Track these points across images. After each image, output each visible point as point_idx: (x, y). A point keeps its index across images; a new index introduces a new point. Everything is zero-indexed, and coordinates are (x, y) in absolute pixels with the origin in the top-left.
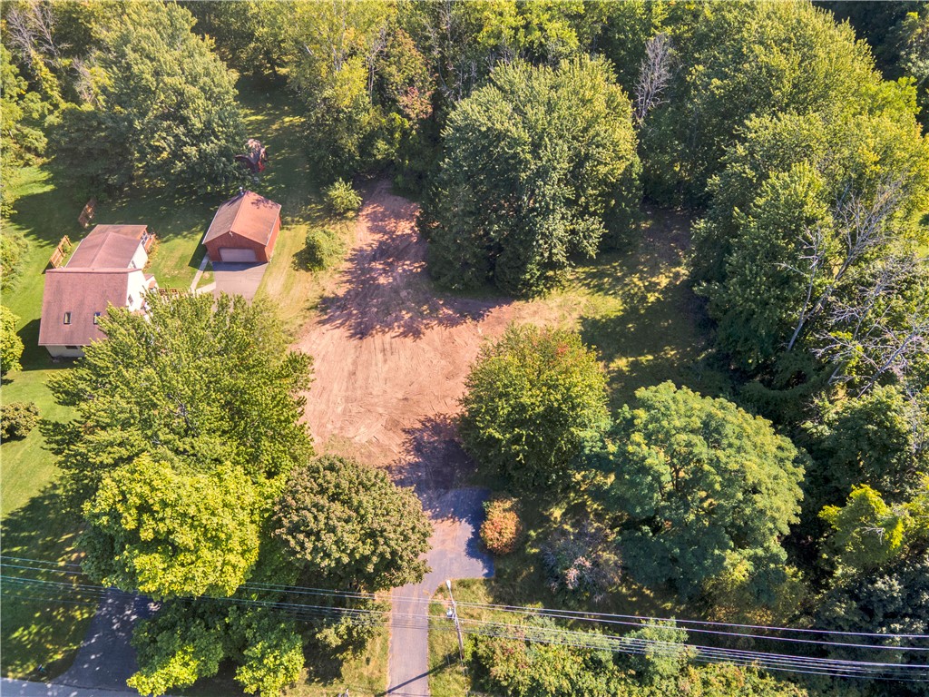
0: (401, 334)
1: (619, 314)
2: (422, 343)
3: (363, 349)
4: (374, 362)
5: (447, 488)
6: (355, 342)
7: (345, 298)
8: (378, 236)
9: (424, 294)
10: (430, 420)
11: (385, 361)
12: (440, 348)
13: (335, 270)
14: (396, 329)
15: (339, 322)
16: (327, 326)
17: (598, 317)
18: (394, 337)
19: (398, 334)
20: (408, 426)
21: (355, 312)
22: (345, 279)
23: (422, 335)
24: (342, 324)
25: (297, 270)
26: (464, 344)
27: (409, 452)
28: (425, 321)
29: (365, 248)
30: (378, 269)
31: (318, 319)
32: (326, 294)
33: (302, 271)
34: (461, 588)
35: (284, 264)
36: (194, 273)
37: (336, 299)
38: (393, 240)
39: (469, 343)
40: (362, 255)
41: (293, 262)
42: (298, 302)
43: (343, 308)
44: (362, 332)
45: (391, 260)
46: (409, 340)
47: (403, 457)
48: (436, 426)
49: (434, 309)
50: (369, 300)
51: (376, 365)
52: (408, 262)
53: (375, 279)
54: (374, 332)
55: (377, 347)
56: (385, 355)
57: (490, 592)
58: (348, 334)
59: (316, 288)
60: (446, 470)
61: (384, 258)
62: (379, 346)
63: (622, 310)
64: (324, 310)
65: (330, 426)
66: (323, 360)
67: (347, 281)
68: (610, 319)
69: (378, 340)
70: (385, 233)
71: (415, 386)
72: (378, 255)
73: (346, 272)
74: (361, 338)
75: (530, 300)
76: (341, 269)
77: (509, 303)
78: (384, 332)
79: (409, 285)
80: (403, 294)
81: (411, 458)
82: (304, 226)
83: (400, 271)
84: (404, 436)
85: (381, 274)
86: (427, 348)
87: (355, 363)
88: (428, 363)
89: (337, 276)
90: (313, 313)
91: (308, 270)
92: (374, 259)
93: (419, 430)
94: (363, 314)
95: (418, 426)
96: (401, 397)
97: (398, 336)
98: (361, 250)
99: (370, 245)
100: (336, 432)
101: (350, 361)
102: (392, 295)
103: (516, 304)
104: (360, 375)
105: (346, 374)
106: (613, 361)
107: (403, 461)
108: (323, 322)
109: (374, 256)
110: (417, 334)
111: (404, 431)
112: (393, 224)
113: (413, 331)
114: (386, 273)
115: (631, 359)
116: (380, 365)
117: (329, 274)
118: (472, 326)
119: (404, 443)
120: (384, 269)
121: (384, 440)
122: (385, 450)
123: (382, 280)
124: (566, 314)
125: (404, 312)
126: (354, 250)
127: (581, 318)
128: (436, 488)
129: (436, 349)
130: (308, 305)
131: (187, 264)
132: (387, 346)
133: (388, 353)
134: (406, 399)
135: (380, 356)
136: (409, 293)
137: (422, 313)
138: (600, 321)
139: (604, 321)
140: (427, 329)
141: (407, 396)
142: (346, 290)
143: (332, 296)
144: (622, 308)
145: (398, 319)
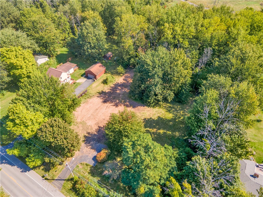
0: (114, 105)
1: (170, 119)
2: (117, 109)
5: (99, 142)
6: (102, 103)
7: (107, 93)
8: (124, 81)
9: (125, 97)
11: (106, 109)
16: (99, 98)
17: (164, 118)
20: (100, 126)
21: (107, 97)
24: (102, 98)
25: (102, 83)
27: (96, 131)
28: (121, 104)
34: (86, 165)
35: (100, 81)
38: (127, 83)
40: (118, 84)
41: (102, 81)
42: (97, 90)
43: (105, 95)
44: (105, 102)
45: (123, 87)
46: (114, 107)
47: (94, 132)
49: (125, 102)
50: (112, 95)
51: (103, 109)
52: (127, 89)
53: (117, 91)
58: (102, 101)
59: (103, 88)
60: (101, 138)
64: (100, 94)
65: (84, 119)
66: (93, 104)
67: (110, 89)
69: (108, 104)
70: (126, 81)
73: (111, 87)
75: (150, 108)
76: (111, 86)
77: (144, 106)
78: (110, 103)
79: (123, 94)
80: (121, 96)
81: (96, 133)
82: (110, 74)
83: (124, 91)
84: (98, 127)
85: (119, 90)
89: (109, 87)
90: (98, 93)
91: (104, 84)
92: (120, 86)
93: (102, 128)
95: (102, 126)
97: (112, 105)
99: (121, 83)
100: (85, 120)
101: (98, 106)
102: (118, 95)
103: (146, 107)
104: (98, 110)
105: (95, 109)
106: (160, 130)
109: (120, 85)
110: (117, 106)
112: (130, 80)
115: (164, 131)
116: (104, 110)
117: (107, 86)
118: (131, 109)
119: (97, 129)
120: (120, 89)
121: (93, 126)
122: (92, 129)
124: (156, 114)
125: (117, 100)
126: (117, 82)
127: (159, 116)
128: (96, 141)
131: (81, 75)
132: (108, 106)
133: (108, 108)
134: (104, 119)
135: (105, 108)
136: (122, 96)
137: (121, 102)
138: (163, 119)
139: (165, 119)
140: (120, 106)
141: (105, 119)
142: (109, 91)
143: (105, 91)
144: (172, 118)
145: (115, 101)
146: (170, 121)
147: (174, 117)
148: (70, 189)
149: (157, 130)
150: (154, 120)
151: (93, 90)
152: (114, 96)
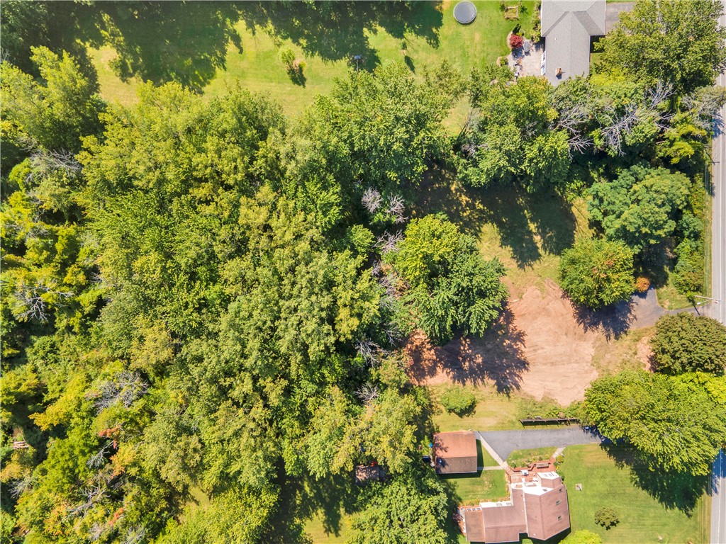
0: (522, 343)
1: (495, 226)
2: (527, 331)
3: (535, 361)
4: (545, 354)
6: (531, 367)
7: (497, 379)
8: (439, 370)
10: (578, 320)
11: (542, 348)
12: (530, 321)
13: (474, 390)
14: (519, 346)
15: (516, 378)
16: (521, 384)
17: (500, 237)
18: (525, 346)
19: (522, 345)
20: (583, 331)
21: (508, 371)
22: (480, 383)
23: (522, 332)
24: (518, 376)
25: (475, 412)
27: (597, 328)
28: (511, 331)
29: (451, 376)
30: (470, 364)
31: (515, 390)
32: (494, 390)
33: (476, 409)
34: (661, 298)
35: (468, 422)
36: (486, 472)
37: (498, 384)
38: (441, 360)
39: (524, 305)
40: (458, 376)
41: (468, 416)
43: (505, 379)
44: (523, 364)
45: (461, 358)
46: (525, 338)
47: (600, 330)
48: (581, 317)
49: (500, 327)
50: (496, 365)
52: (462, 348)
53: (478, 365)
54: (523, 358)
56: (538, 349)
57: (661, 286)
58: (525, 372)
59: (490, 398)
61: (459, 363)
62: (532, 354)
63: (492, 224)
64: (508, 389)
65: (586, 368)
66: (544, 381)
67: (482, 380)
68: (500, 231)
69: (527, 352)
70: (435, 365)
71: (557, 330)
72: (457, 367)
73: (475, 383)
74: (528, 364)
76: (473, 387)
78: (522, 352)
79: (481, 344)
80: (489, 346)
81: (600, 327)
82: (433, 419)
83: (470, 351)
84: (588, 331)
85: (474, 362)
86: (531, 327)
87: (545, 364)
89: (479, 387)
90: (511, 395)
91: (475, 406)
92: (461, 368)
93: (585, 325)
94: (508, 367)
95: (582, 325)
96: (565, 337)
98: (454, 378)
99: (448, 373)
100: (589, 364)
101: (544, 367)
102: (491, 352)
104: (553, 360)
105: (553, 367)
106: (531, 231)
107: (603, 330)
108: (518, 387)
109: (458, 369)
110: (521, 334)
111: (585, 332)
112: (427, 362)
113: (519, 337)
114: (473, 359)
115: (529, 222)
116: (545, 350)
117: (479, 392)
118: (512, 305)
119: (592, 331)
120: (469, 361)
121: (591, 341)
122: (598, 339)
123: (480, 360)
125: (505, 344)
126: (454, 382)
127: (501, 246)
128: (615, 313)
129: (531, 323)
130: (506, 399)
131: (478, 478)
132: (532, 349)
133: (536, 348)
135: (539, 351)
136: (489, 343)
137: (504, 334)
138: (502, 237)
139: (502, 234)
140: (516, 330)
141: (564, 334)
142: (490, 379)
143: (496, 387)
144: (490, 224)
145: (510, 346)
146: (501, 225)
147: (486, 222)
148: (701, 292)
149: (535, 234)
150: (515, 251)
151: (505, 413)
152: (499, 357)
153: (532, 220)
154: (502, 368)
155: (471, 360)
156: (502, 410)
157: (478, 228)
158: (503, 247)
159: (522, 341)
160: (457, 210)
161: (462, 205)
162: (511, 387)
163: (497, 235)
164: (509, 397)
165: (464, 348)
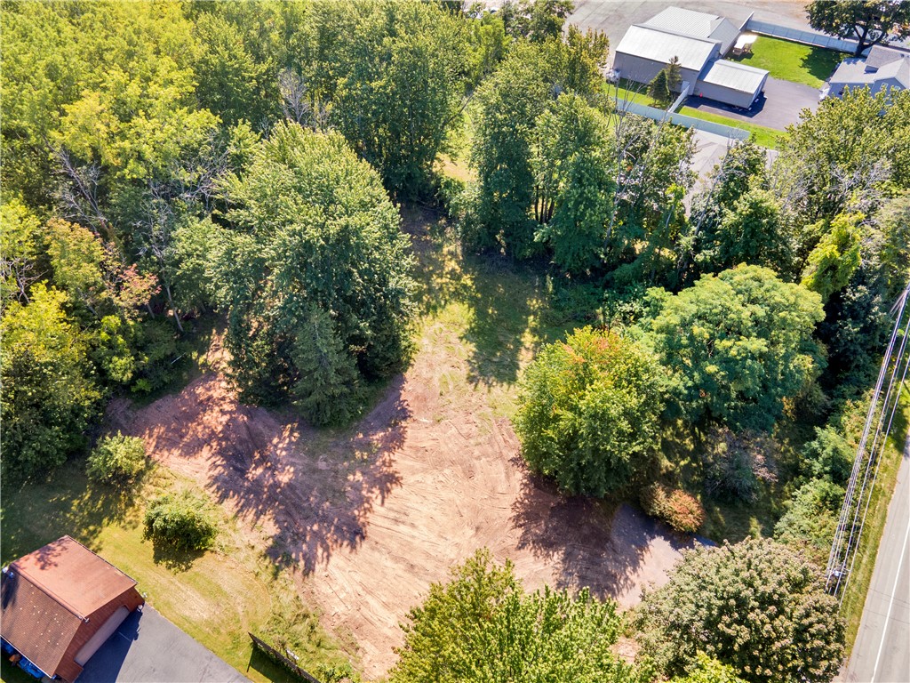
0: (382, 492)
1: (472, 311)
2: (408, 479)
3: (381, 542)
4: (409, 539)
5: (607, 539)
6: (364, 547)
7: (284, 530)
8: (206, 452)
9: (337, 445)
10: (517, 518)
11: (413, 525)
12: (425, 466)
13: (227, 522)
14: (374, 496)
15: (320, 551)
16: (318, 567)
17: (468, 327)
18: (383, 502)
19: (380, 497)
20: (516, 542)
21: (315, 527)
22: (251, 516)
23: (397, 475)
24: (326, 549)
25: (188, 568)
26: (434, 442)
27: (548, 556)
28: (378, 464)
29: (215, 473)
30: (263, 474)
31: (299, 574)
32: (261, 547)
33: (196, 561)
35: (163, 581)
37: (279, 540)
38: (226, 438)
39: (435, 436)
40: (225, 481)
41: (169, 567)
42: (250, 587)
43: (299, 538)
44: (354, 533)
45: (257, 456)
46: (396, 490)
47: (552, 563)
48: (527, 516)
49: (367, 446)
50: (305, 505)
51: (413, 537)
52: (275, 441)
53: (276, 485)
54: (362, 520)
55: (389, 526)
56: (403, 523)
58: (346, 550)
59: (242, 555)
60: (586, 530)
61: (248, 461)
62: (387, 523)
63: (469, 307)
64: (288, 561)
66: (370, 593)
67: (258, 516)
68: (474, 320)
69: (378, 516)
70: (207, 442)
71: (464, 511)
72: (239, 465)
73: (240, 511)
74: (363, 538)
76: (231, 515)
78: (369, 510)
79: (312, 454)
80: (322, 465)
81: (557, 557)
83: (284, 453)
84: (526, 550)
85: (273, 475)
86: (418, 477)
87: (396, 559)
88: (439, 486)
89: (239, 523)
90: (283, 575)
91: (200, 553)
92: (242, 473)
93: (525, 533)
94: (324, 519)
95: (520, 532)
96: (473, 532)
97: (383, 498)
98: (216, 479)
99: (214, 465)
101: (389, 563)
102: (316, 476)
103: (408, 375)
104: (419, 561)
105: (407, 575)
106: (523, 342)
107: (558, 566)
108: (309, 570)
109: (236, 469)
110: (393, 479)
111: (519, 548)
112: (200, 428)
113: (386, 481)
114: (275, 469)
115: (527, 331)
116: (415, 533)
117: (231, 532)
118: (414, 425)
119: (535, 555)
120: (267, 469)
123: (285, 478)
124: (449, 345)
125: (351, 477)
126: (208, 486)
127: (461, 338)
128: (604, 549)
129: (425, 471)
130: (266, 577)
132: (392, 515)
133: (404, 518)
134: (478, 529)
135: (402, 528)
136: (325, 460)
137: (364, 461)
138: (472, 329)
139: (473, 325)
140: (390, 466)
141: (474, 526)
142: (272, 522)
143: (270, 542)
144: (467, 306)
145: (357, 487)
146: (481, 314)
147: (462, 301)
149: (527, 349)
150: (477, 355)
151: (240, 609)
152: (322, 492)
153: (534, 331)
154: (312, 515)
155: (273, 469)
156: (240, 599)
157: (443, 303)
158: (464, 340)
159: (385, 491)
160: (432, 272)
161: (443, 269)
162: (297, 561)
163: (465, 321)
164: (275, 576)
165: (278, 443)
